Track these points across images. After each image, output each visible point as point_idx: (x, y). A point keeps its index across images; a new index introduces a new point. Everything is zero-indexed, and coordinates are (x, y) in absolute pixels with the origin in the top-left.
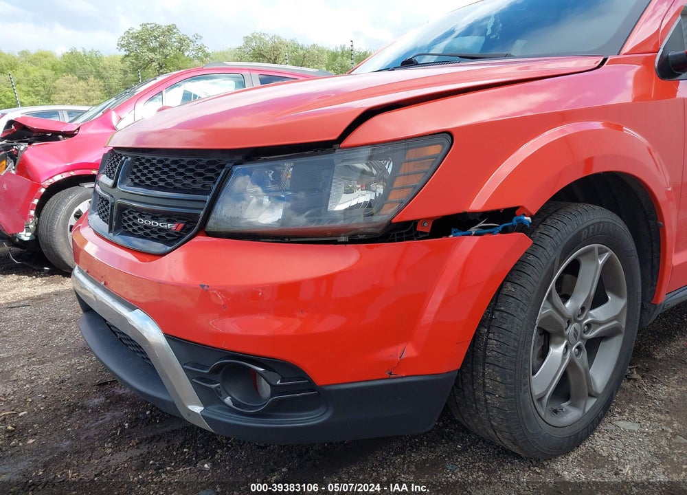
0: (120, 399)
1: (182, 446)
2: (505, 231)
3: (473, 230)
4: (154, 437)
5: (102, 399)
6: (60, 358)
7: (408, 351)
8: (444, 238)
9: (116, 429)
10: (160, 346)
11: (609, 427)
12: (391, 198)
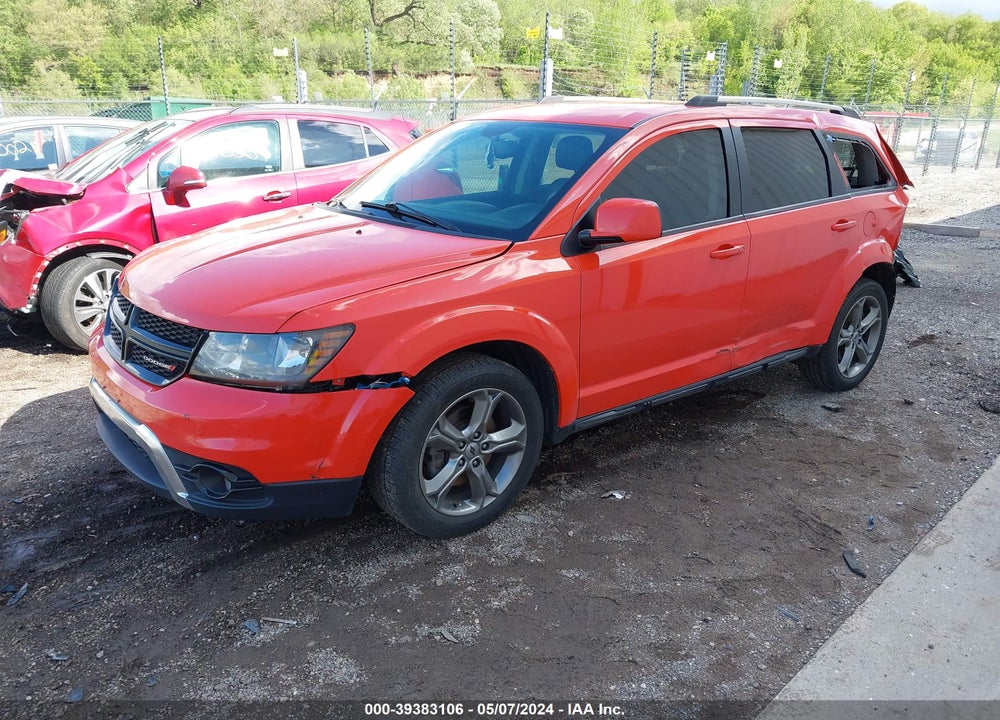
0: (130, 487)
1: (179, 523)
2: (393, 386)
3: (372, 385)
4: (157, 517)
5: (115, 486)
6: (74, 447)
7: (327, 463)
8: (351, 391)
9: (127, 510)
10: (158, 452)
11: (512, 519)
12: (311, 363)
